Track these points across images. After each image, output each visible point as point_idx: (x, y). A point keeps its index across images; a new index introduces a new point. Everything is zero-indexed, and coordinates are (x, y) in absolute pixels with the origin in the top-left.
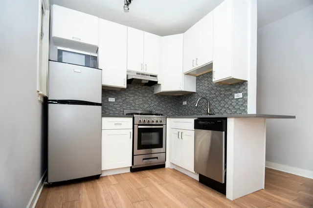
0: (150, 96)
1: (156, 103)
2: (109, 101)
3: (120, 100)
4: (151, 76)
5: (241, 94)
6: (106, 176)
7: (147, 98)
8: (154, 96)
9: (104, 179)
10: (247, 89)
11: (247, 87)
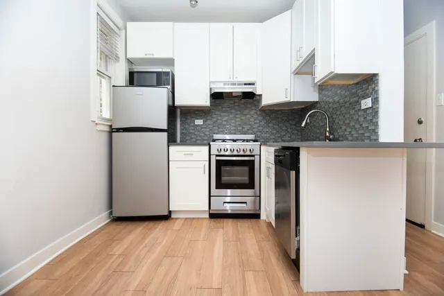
0: (253, 112)
1: (262, 123)
2: (196, 124)
3: (209, 122)
4: (245, 84)
5: (370, 98)
6: (177, 219)
7: (248, 116)
8: (259, 113)
9: (174, 220)
10: (377, 90)
11: (378, 86)
